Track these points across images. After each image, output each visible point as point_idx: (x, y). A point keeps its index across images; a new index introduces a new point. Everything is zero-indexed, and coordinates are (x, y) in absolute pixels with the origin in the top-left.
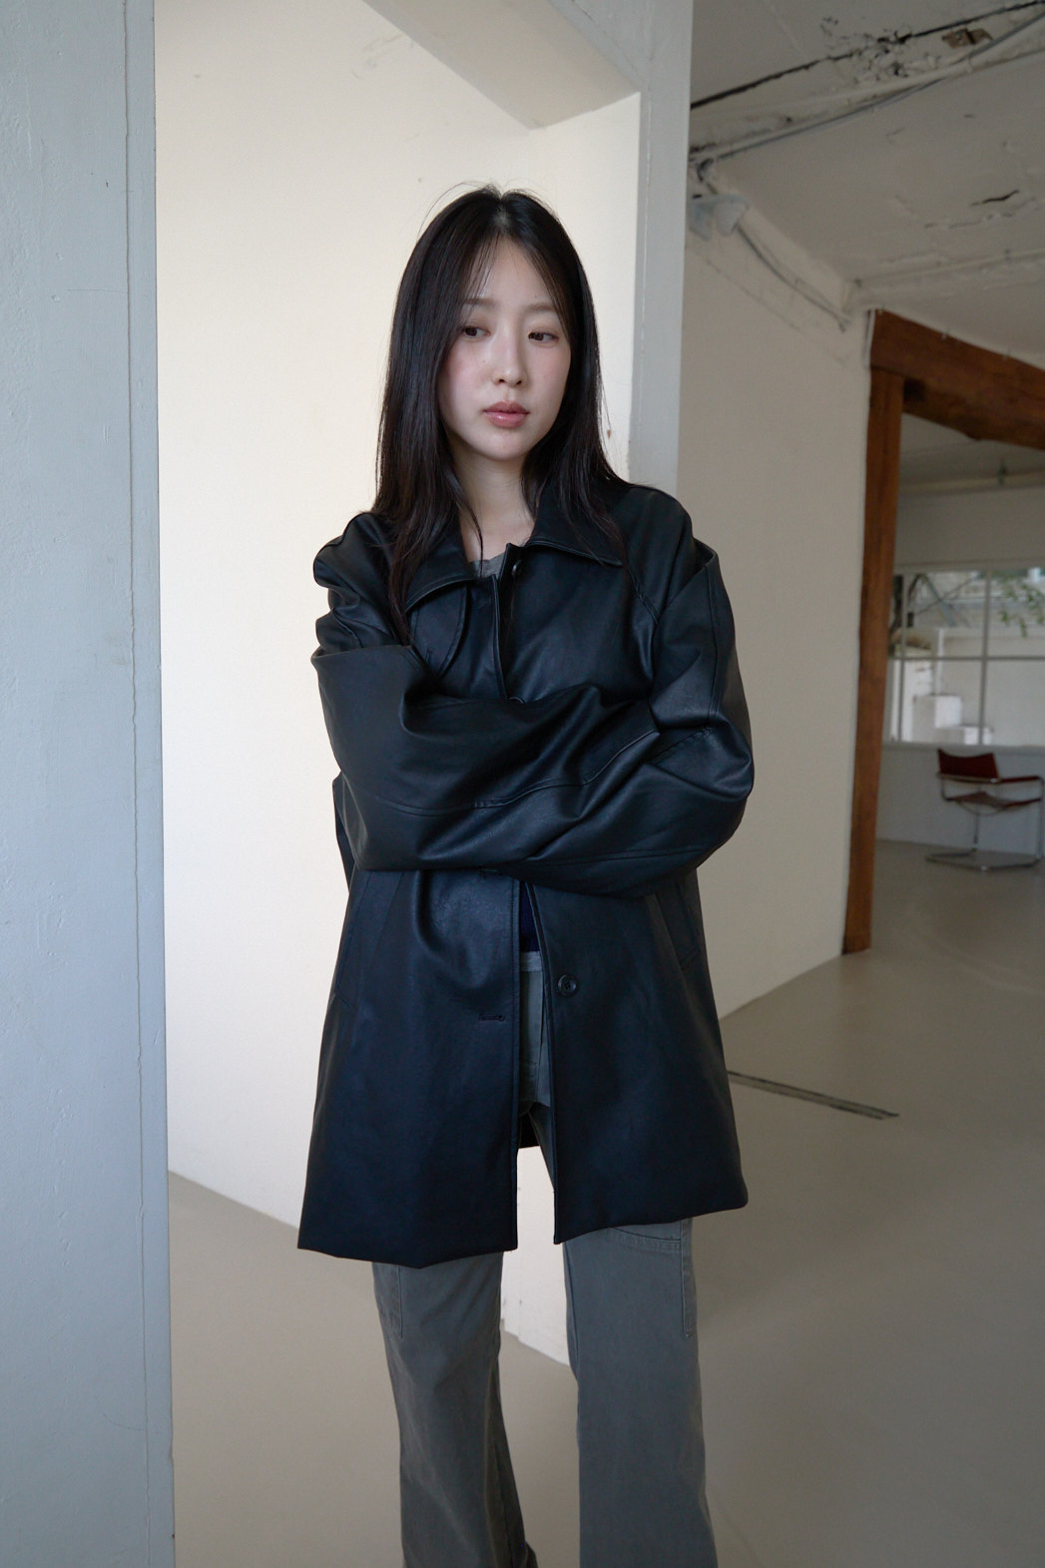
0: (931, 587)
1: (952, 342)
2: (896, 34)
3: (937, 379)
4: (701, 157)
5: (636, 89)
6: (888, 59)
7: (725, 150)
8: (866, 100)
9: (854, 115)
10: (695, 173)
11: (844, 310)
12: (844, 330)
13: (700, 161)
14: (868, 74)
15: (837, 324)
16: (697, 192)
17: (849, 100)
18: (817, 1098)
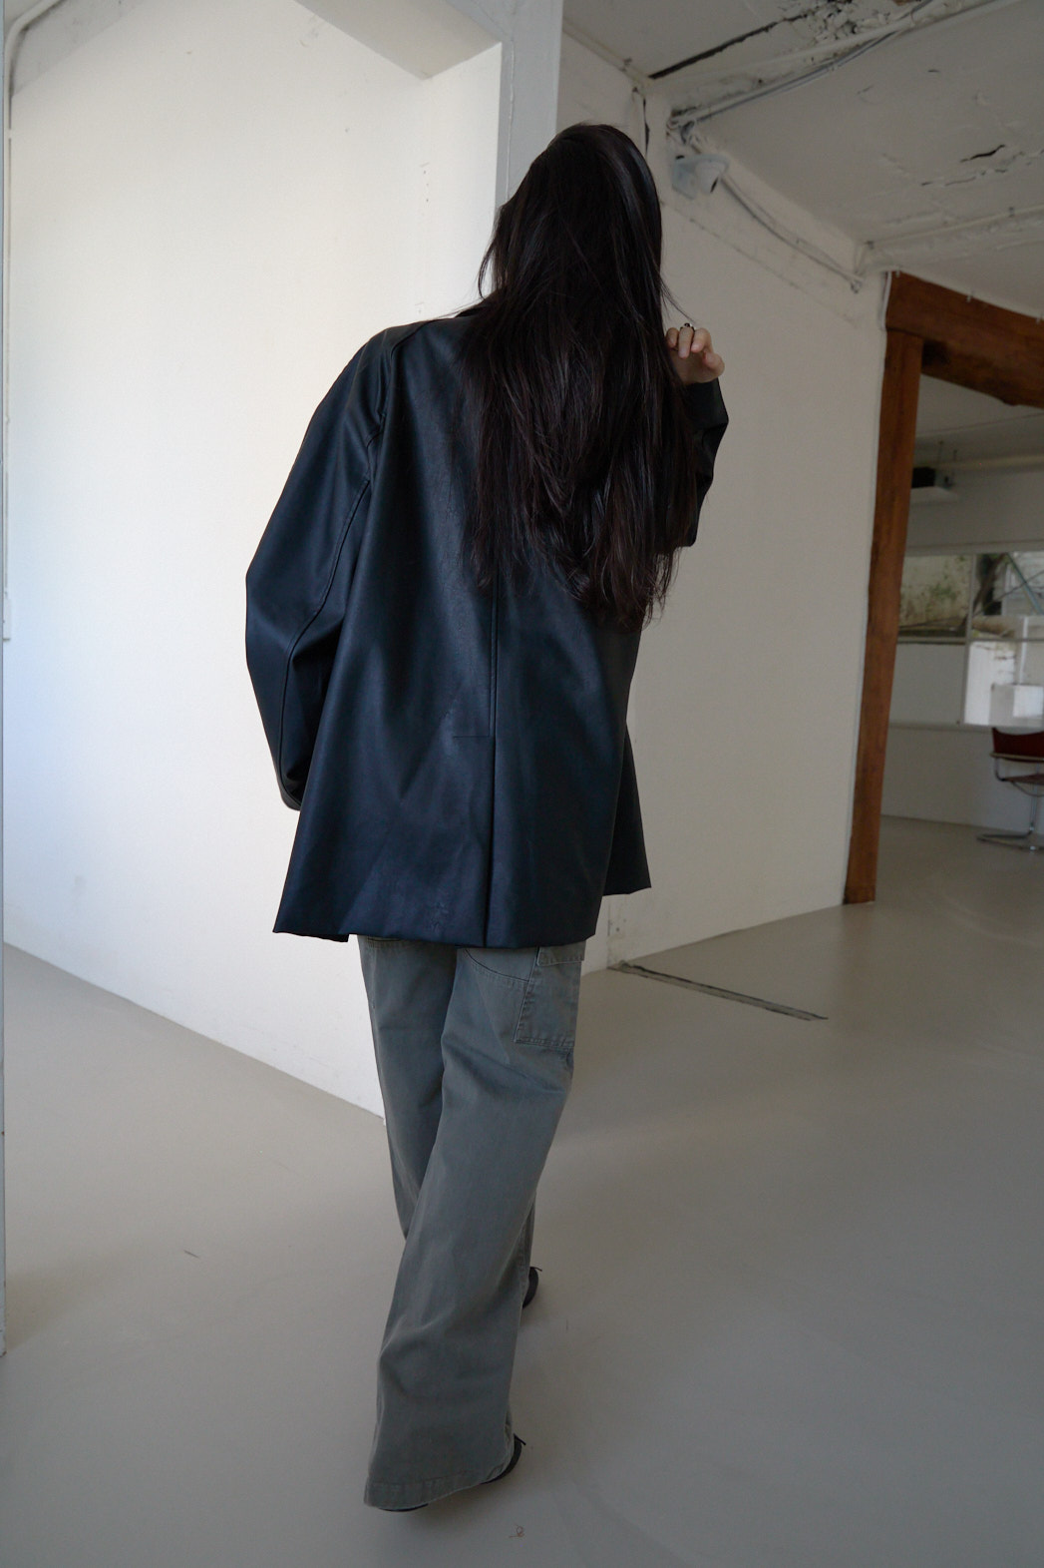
0: (1016, 568)
1: (977, 304)
3: (959, 340)
4: (683, 120)
5: (497, 39)
6: (840, 19)
7: (705, 112)
8: (827, 59)
9: (818, 74)
10: (676, 135)
11: (856, 272)
12: (856, 292)
13: (682, 124)
14: (825, 33)
15: (848, 286)
16: (681, 154)
17: (812, 59)
18: (756, 1001)
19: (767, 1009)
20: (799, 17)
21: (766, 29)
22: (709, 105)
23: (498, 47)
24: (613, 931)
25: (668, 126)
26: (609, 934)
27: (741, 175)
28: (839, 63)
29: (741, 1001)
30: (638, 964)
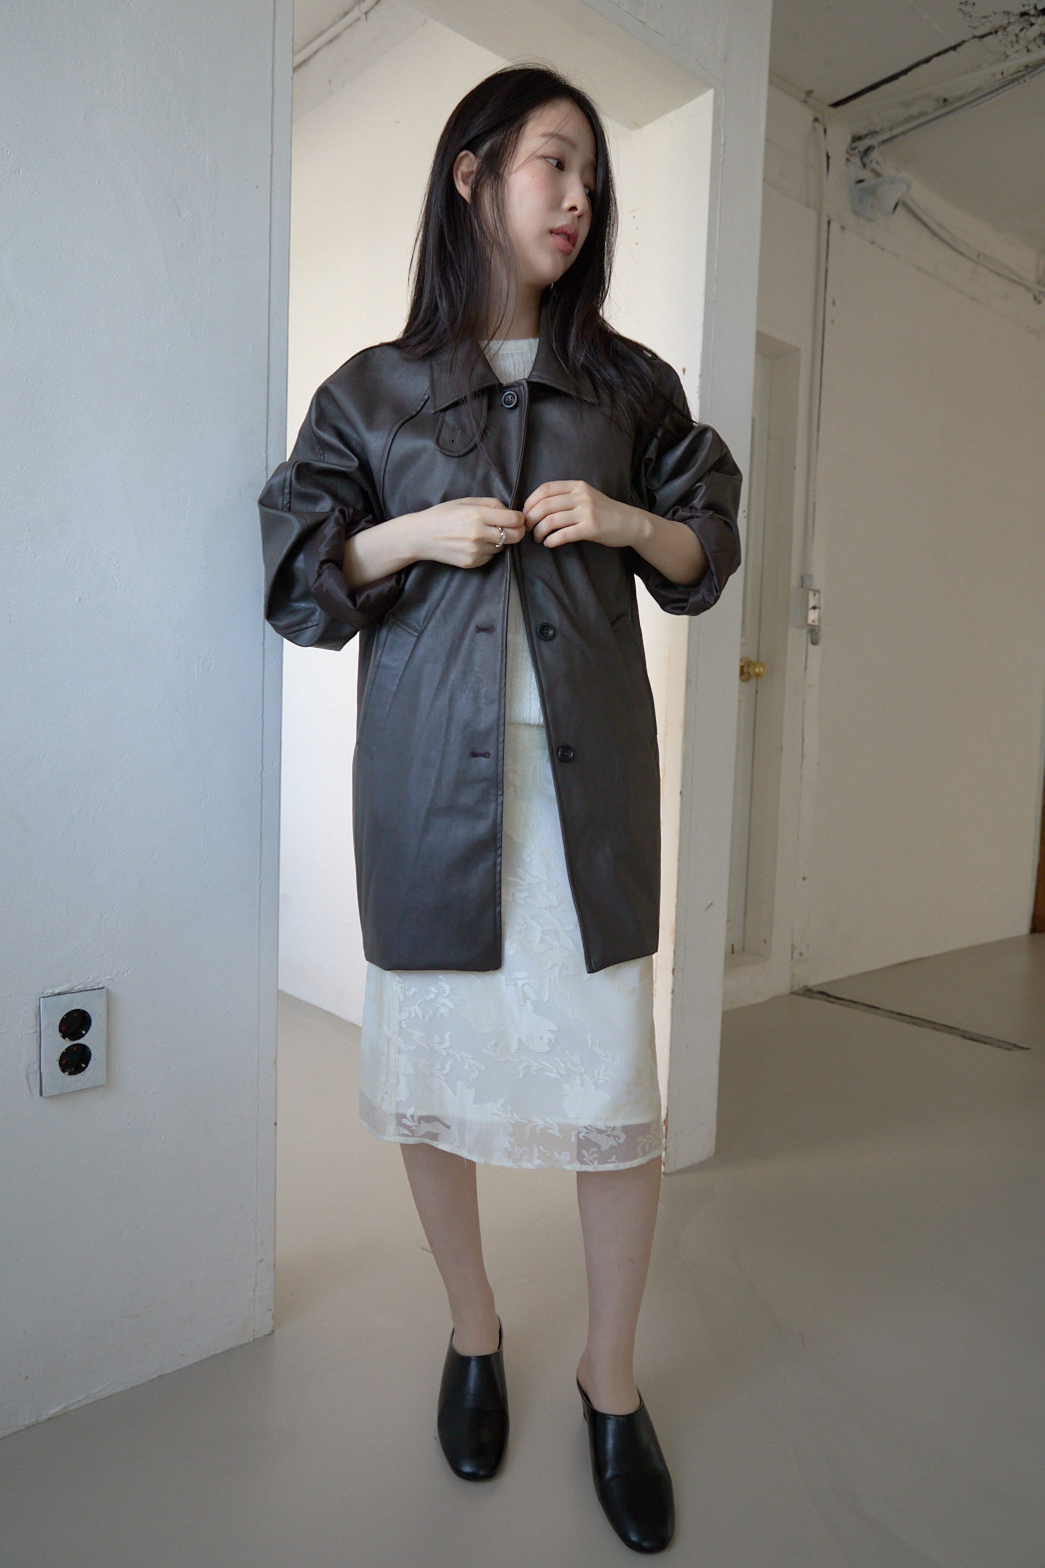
2: (1035, 8)
4: (863, 145)
5: (708, 86)
6: (1033, 32)
7: (887, 135)
8: (1019, 72)
9: (1010, 86)
10: (856, 160)
11: (1039, 283)
12: (1039, 302)
13: (862, 149)
14: (1016, 47)
15: (1032, 298)
16: (860, 178)
17: (1002, 73)
18: (950, 1030)
19: (964, 1037)
20: (990, 33)
21: (954, 48)
22: (891, 129)
23: (710, 93)
24: (796, 955)
25: (847, 152)
26: (792, 959)
27: (923, 195)
28: (1033, 74)
29: (935, 1029)
30: (821, 990)
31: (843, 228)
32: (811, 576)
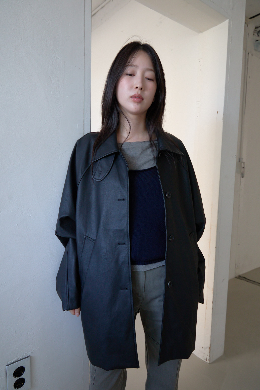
4: (258, 30)
5: (227, 18)
10: (256, 34)
16: (257, 39)
23: (228, 21)
24: (236, 266)
25: (254, 32)
26: (235, 268)
30: (244, 276)
31: (252, 55)
32: (242, 159)
